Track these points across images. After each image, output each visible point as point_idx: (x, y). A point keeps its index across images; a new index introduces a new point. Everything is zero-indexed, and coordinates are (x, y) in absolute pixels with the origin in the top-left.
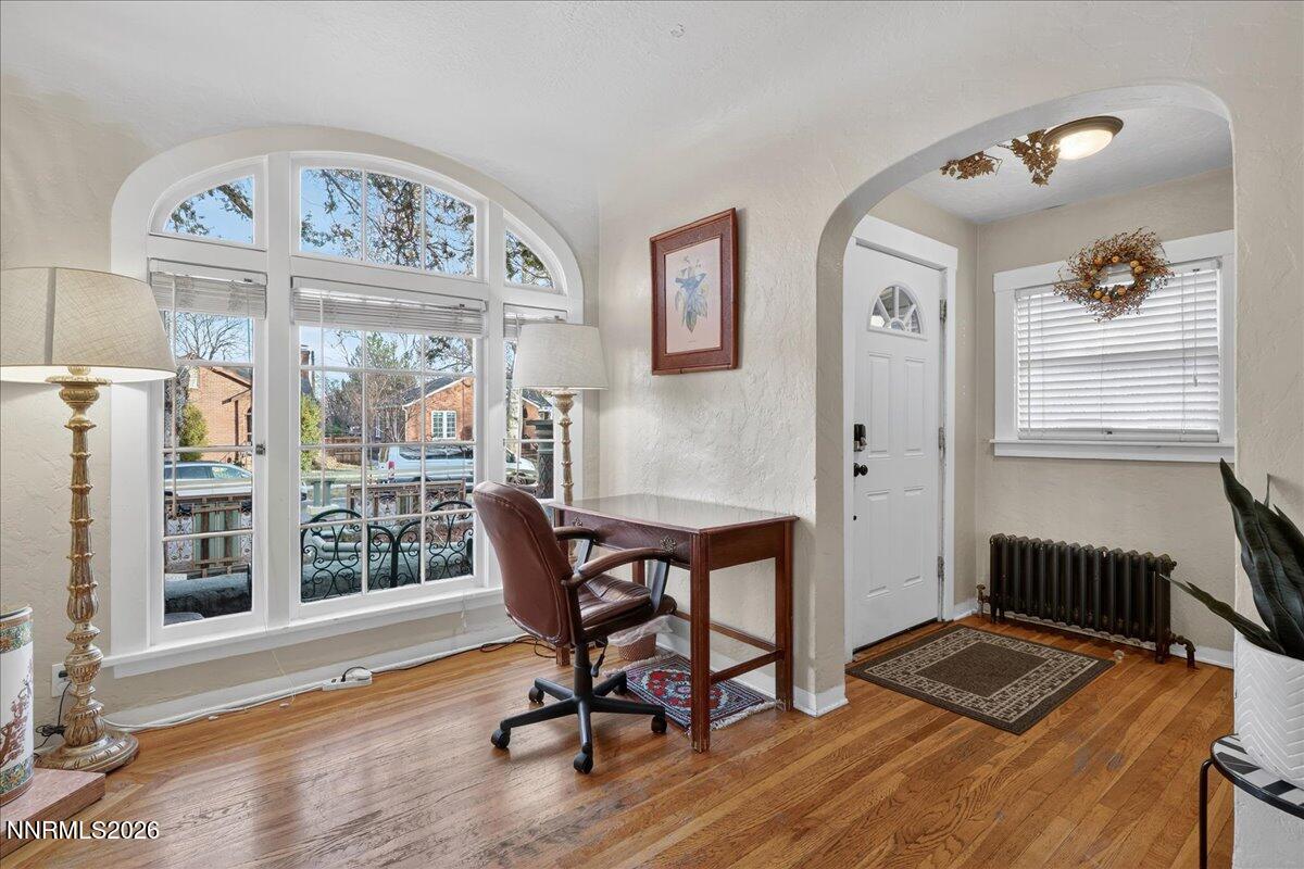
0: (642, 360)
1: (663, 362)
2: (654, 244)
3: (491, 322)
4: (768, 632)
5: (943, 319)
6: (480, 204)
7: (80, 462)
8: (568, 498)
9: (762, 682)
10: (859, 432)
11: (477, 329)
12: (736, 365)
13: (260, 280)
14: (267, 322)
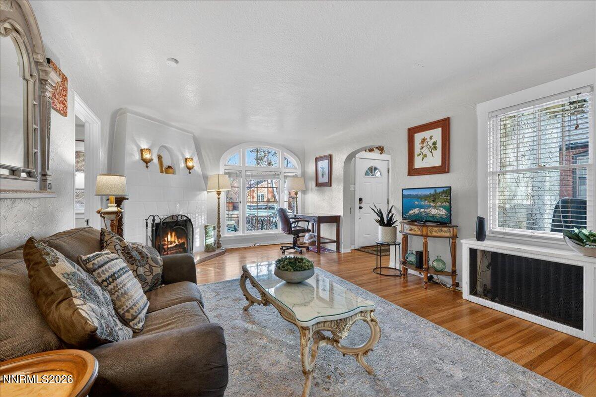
0: (314, 183)
1: (318, 185)
2: (316, 159)
3: (281, 176)
4: (335, 238)
5: (388, 172)
6: (279, 152)
7: (219, 203)
8: (297, 213)
9: (333, 247)
10: (361, 200)
11: (278, 178)
12: (331, 186)
13: (241, 171)
14: (241, 179)
